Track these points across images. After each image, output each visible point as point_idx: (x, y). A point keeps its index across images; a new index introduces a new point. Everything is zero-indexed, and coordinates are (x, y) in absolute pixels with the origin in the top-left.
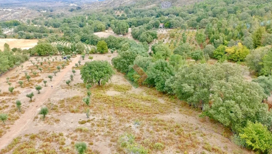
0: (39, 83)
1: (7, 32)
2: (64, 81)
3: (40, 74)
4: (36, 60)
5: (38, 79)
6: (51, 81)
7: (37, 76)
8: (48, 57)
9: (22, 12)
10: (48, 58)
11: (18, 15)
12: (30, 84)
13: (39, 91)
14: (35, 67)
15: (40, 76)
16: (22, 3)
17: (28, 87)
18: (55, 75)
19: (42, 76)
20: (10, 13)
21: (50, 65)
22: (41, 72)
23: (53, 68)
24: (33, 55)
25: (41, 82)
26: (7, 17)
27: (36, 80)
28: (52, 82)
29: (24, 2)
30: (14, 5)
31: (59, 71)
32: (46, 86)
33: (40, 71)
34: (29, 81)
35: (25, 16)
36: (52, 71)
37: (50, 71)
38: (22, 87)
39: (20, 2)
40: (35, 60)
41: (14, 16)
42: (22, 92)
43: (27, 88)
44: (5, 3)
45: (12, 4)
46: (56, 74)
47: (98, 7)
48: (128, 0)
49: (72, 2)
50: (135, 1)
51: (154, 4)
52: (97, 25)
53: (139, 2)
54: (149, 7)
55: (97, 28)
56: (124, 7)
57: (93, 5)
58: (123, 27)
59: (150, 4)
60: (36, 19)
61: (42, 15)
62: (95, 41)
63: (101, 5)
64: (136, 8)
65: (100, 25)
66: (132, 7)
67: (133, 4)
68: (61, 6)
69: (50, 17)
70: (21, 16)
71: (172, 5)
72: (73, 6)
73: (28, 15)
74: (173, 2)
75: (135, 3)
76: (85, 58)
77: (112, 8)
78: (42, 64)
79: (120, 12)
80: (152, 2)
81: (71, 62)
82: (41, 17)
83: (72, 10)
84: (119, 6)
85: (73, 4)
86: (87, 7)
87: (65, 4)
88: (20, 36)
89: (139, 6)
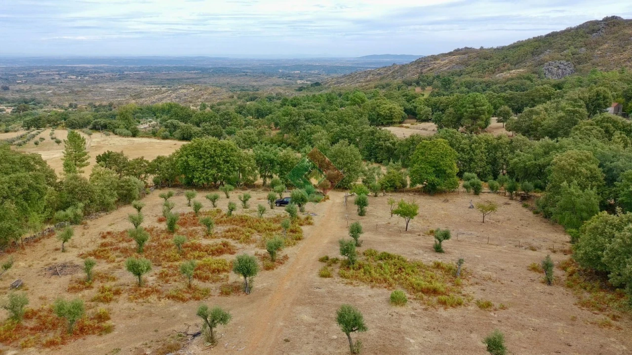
8: (212, 194)
9: (195, 91)
11: (185, 95)
16: (200, 78)
20: (170, 91)
26: (162, 99)
29: (206, 76)
30: (185, 81)
35: (198, 98)
39: (198, 76)
41: (177, 97)
44: (169, 78)
45: (182, 79)
47: (362, 82)
48: (442, 63)
49: (301, 78)
50: (462, 64)
51: (520, 68)
52: (378, 106)
53: (473, 64)
54: (506, 74)
55: (379, 115)
56: (431, 78)
57: (348, 79)
58: (475, 106)
59: (506, 68)
60: (219, 104)
61: (235, 97)
62: (382, 149)
63: (369, 78)
64: (468, 79)
65: (386, 106)
66: (456, 78)
67: (458, 70)
68: (277, 84)
69: (251, 100)
70: (191, 98)
71: (576, 71)
72: (303, 83)
73: (205, 97)
74: (579, 63)
75: (463, 68)
76: (367, 209)
77: (398, 81)
78: (177, 226)
79: (423, 89)
80: (511, 64)
81: (310, 224)
82: (231, 100)
83: (300, 89)
84: (416, 77)
85: (303, 81)
86: (335, 84)
87: (286, 80)
88: (167, 133)
89: (476, 74)
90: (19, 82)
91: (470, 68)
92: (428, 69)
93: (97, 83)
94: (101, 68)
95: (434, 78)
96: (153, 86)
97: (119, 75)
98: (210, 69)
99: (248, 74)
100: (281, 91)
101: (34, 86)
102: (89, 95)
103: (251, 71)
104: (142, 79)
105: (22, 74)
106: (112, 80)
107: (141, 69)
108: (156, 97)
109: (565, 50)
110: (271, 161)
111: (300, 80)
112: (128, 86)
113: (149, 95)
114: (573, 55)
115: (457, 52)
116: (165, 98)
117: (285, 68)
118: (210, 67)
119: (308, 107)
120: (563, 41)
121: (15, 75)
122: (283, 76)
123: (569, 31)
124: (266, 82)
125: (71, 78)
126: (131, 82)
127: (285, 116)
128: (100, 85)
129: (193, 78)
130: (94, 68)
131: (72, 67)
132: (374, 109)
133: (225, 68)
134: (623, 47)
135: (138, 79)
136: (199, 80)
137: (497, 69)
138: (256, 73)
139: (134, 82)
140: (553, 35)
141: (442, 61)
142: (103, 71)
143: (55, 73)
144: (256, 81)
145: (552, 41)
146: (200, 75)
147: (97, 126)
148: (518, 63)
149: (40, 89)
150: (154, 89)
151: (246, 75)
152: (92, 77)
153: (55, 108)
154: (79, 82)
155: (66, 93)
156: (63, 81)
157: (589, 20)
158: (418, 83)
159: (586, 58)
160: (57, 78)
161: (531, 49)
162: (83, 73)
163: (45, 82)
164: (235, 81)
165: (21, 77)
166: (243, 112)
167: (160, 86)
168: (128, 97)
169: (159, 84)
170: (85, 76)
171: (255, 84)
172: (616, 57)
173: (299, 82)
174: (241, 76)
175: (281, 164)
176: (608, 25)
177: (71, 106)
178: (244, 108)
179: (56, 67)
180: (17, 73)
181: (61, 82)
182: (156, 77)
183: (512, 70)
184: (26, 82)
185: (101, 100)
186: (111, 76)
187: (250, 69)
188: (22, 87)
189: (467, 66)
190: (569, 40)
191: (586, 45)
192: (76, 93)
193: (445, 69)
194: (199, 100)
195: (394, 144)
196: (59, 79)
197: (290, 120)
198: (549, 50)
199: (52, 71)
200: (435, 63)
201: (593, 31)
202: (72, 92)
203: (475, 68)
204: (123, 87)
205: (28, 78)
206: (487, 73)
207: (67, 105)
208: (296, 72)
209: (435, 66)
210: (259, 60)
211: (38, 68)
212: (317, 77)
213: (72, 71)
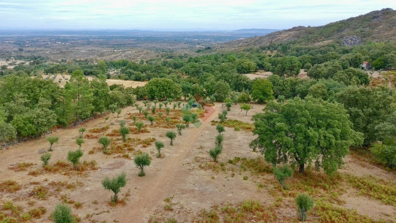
0: (144, 147)
1: (113, 73)
2: (201, 147)
3: (148, 129)
4: (145, 106)
5: (143, 137)
6: (171, 144)
7: (142, 132)
8: (165, 102)
9: (136, 52)
10: (166, 104)
11: (130, 55)
12: (126, 148)
13: (142, 169)
14: (141, 116)
15: (149, 132)
16: (137, 44)
17: (119, 154)
18: (180, 134)
19: (152, 132)
20: (121, 52)
21: (168, 114)
22: (152, 124)
23: (174, 120)
24: (140, 98)
25: (149, 144)
26: (116, 57)
27: (139, 140)
28: (173, 148)
29: (140, 42)
30: (128, 45)
31: (187, 126)
32: (159, 156)
33: (149, 123)
34: (125, 141)
35: (138, 56)
36: (173, 124)
37: (169, 124)
38: (105, 153)
39: (135, 43)
40: (144, 104)
41: (125, 56)
42: (102, 166)
43: (116, 155)
45: (125, 44)
46: (183, 131)
47: (236, 47)
48: (284, 36)
49: (199, 44)
50: (296, 37)
51: (329, 40)
52: (242, 62)
53: (302, 37)
54: (321, 44)
55: (243, 68)
56: (277, 45)
57: (228, 45)
58: (291, 63)
59: (321, 39)
60: (151, 60)
61: (160, 56)
62: (242, 85)
63: (240, 45)
64: (298, 46)
65: (246, 62)
66: (292, 45)
67: (293, 40)
68: (184, 48)
69: (170, 58)
70: (134, 56)
71: (362, 42)
72: (200, 47)
73: (142, 56)
74: (364, 37)
75: (296, 39)
76: (231, 108)
77: (257, 47)
78: (155, 112)
79: (272, 52)
80: (325, 37)
81: (207, 113)
82: (158, 58)
83: (199, 51)
84: (268, 44)
85: (200, 46)
86: (219, 48)
87: (190, 45)
88: (127, 77)
89: (303, 43)
90: (27, 46)
91: (300, 40)
92: (276, 39)
93: (74, 47)
94: (75, 37)
95: (279, 45)
96: (108, 49)
97: (87, 42)
98: (142, 38)
99: (166, 41)
100: (187, 53)
101: (37, 48)
102: (72, 54)
103: (168, 39)
104: (101, 44)
105: (28, 41)
106: (83, 45)
107: (100, 38)
108: (113, 56)
109: (357, 29)
110: (189, 89)
111: (198, 45)
112: (93, 49)
113: (109, 55)
114: (361, 32)
115: (294, 29)
116: (118, 56)
117: (189, 37)
118: (142, 36)
119: (204, 63)
120: (356, 24)
121: (24, 41)
122: (187, 42)
123: (360, 17)
124: (177, 47)
125: (58, 44)
126: (95, 46)
127: (192, 68)
128: (77, 48)
129: (132, 44)
130: (71, 37)
131: (58, 36)
132: (240, 64)
133: (152, 37)
134: (391, 28)
135: (99, 44)
136: (136, 45)
137: (316, 40)
138: (170, 40)
139: (97, 46)
140: (351, 19)
141: (284, 34)
142: (77, 39)
143: (48, 40)
144: (171, 46)
145: (350, 24)
146: (137, 42)
147: (86, 73)
148: (328, 37)
149: (41, 51)
150: (110, 51)
151: (165, 42)
152: (71, 43)
153: (53, 62)
154: (64, 46)
155: (58, 53)
156: (54, 46)
157: (373, 11)
158: (269, 48)
159: (369, 34)
160: (50, 43)
161: (337, 28)
162: (65, 40)
163: (43, 46)
164: (158, 46)
165: (28, 43)
166: (167, 65)
167: (112, 49)
168: (95, 55)
169: (112, 47)
170: (66, 42)
171: (170, 47)
172: (386, 34)
173: (198, 46)
174: (161, 42)
175: (193, 90)
176: (384, 14)
177: (62, 61)
178: (167, 63)
179: (49, 36)
180: (25, 40)
181: (53, 46)
182: (110, 43)
183: (325, 41)
184: (31, 46)
185: (80, 57)
186: (82, 42)
187: (167, 38)
188: (30, 49)
189: (299, 38)
190: (360, 23)
191: (370, 26)
192: (64, 53)
193: (286, 39)
194: (139, 58)
195: (248, 82)
196: (51, 44)
197: (195, 70)
198: (347, 29)
199: (46, 39)
200: (280, 36)
201: (375, 17)
202: (61, 52)
203: (303, 39)
204: (90, 49)
205: (32, 43)
206: (310, 42)
207: (60, 60)
208: (195, 40)
209: (280, 38)
210: (172, 32)
211: (37, 37)
212: (208, 43)
213: (58, 39)
